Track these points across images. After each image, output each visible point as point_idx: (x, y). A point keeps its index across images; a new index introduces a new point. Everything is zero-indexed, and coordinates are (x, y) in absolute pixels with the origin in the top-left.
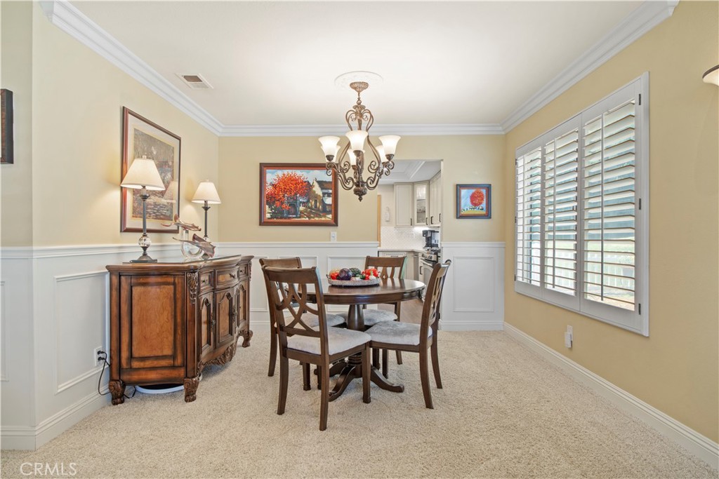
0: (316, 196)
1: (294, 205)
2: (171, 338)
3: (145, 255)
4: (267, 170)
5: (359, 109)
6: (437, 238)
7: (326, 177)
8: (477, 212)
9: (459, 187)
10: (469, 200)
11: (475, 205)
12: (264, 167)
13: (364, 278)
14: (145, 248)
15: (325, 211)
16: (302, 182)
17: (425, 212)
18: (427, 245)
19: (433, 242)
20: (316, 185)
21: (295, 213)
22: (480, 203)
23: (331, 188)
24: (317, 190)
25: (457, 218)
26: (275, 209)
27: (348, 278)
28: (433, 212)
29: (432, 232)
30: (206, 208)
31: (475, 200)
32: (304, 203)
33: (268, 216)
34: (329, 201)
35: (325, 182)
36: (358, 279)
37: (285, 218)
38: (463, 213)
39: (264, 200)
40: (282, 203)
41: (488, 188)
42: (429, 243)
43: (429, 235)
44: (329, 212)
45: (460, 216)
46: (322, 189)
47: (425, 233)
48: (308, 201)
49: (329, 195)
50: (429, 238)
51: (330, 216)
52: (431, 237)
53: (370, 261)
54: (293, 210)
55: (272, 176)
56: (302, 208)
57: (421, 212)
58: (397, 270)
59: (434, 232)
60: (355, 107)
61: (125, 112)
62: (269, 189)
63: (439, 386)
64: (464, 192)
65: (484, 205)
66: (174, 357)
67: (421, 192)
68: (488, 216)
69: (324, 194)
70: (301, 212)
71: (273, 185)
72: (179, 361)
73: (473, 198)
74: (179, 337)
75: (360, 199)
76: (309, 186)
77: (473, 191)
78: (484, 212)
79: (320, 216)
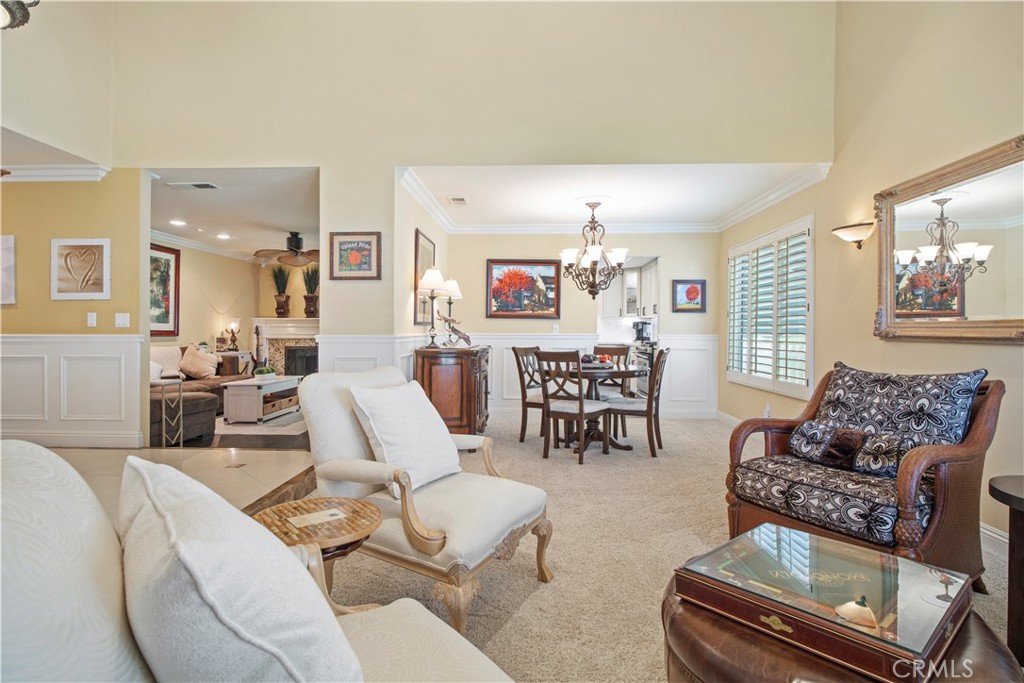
0: (540, 291)
1: (519, 298)
2: (459, 405)
3: (433, 342)
4: (494, 266)
5: (593, 224)
6: (649, 331)
7: (550, 272)
8: (692, 306)
9: (675, 283)
10: (684, 295)
11: (691, 299)
12: (491, 263)
13: (601, 362)
14: (433, 337)
15: (548, 303)
16: (526, 277)
17: (635, 301)
18: (638, 339)
19: (645, 335)
20: (540, 280)
21: (520, 306)
22: (696, 298)
23: (554, 282)
24: (541, 285)
25: (673, 311)
26: (501, 302)
27: (590, 362)
28: (646, 302)
29: (644, 323)
30: (450, 303)
31: (690, 295)
32: (527, 297)
33: (494, 309)
34: (551, 295)
35: (549, 277)
36: (597, 362)
37: (510, 311)
38: (679, 307)
39: (491, 294)
40: (508, 297)
41: (703, 283)
42: (640, 336)
43: (640, 327)
44: (552, 306)
45: (676, 310)
46: (545, 283)
47: (636, 325)
48: (532, 295)
49: (552, 290)
50: (640, 331)
51: (553, 309)
52: (642, 330)
53: (597, 350)
54: (518, 304)
55: (499, 272)
56: (526, 302)
57: (632, 302)
58: (622, 358)
59: (646, 323)
60: (590, 222)
61: (417, 232)
62: (495, 283)
63: (660, 447)
64: (680, 287)
65: (699, 299)
66: (461, 419)
67: (632, 279)
68: (703, 310)
69: (547, 288)
70: (526, 305)
71: (500, 281)
72: (465, 422)
73: (688, 293)
74: (465, 404)
75: (594, 298)
76: (533, 281)
77: (689, 286)
78: (699, 306)
79: (543, 310)
